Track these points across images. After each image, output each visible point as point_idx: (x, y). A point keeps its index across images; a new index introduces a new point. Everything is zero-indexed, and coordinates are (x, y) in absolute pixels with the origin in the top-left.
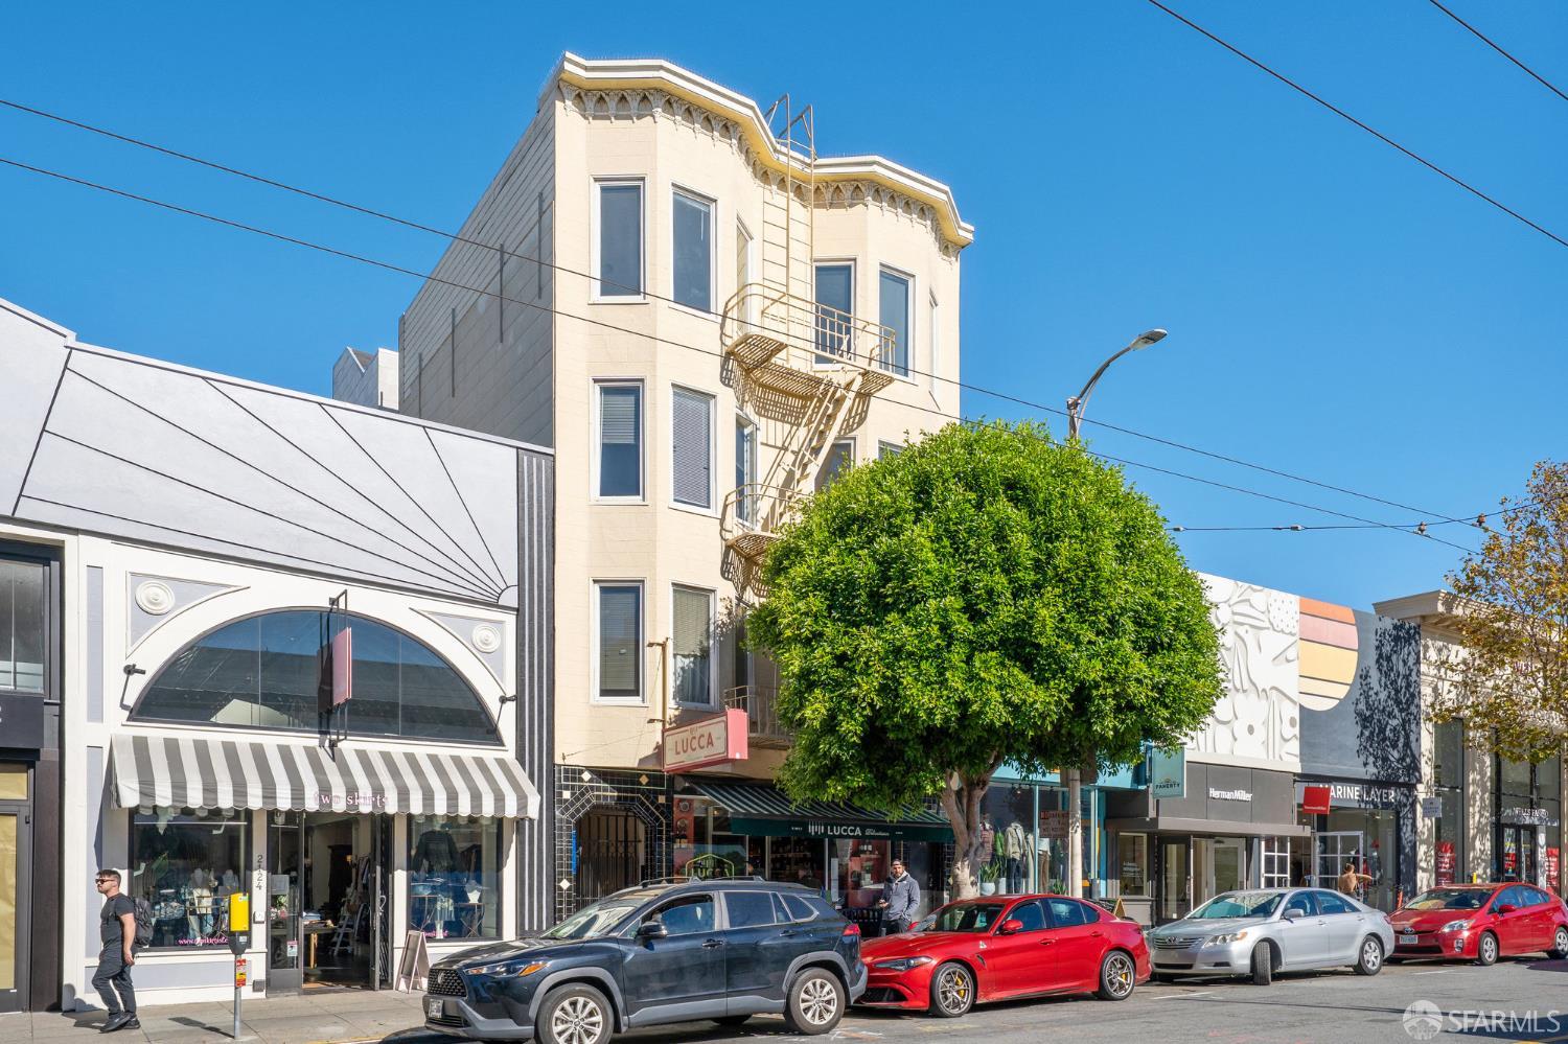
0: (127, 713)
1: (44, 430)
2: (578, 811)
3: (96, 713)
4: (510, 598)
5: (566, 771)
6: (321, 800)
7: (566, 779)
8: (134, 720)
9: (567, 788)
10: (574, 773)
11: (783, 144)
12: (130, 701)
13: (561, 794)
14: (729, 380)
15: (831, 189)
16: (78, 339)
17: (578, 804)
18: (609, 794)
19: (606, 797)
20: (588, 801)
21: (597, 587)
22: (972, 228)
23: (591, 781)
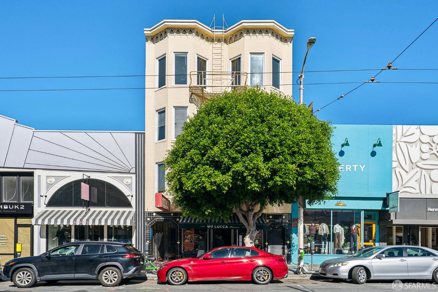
0: (46, 205)
1: (29, 149)
2: (152, 223)
3: (39, 206)
4: (133, 171)
5: (148, 213)
6: (74, 222)
7: (148, 215)
8: (47, 207)
9: (148, 217)
10: (150, 214)
11: (213, 29)
12: (46, 203)
13: (147, 219)
14: (192, 101)
15: (234, 36)
16: (35, 129)
17: (152, 222)
18: (161, 219)
19: (160, 220)
20: (155, 221)
21: (157, 165)
22: (293, 30)
23: (156, 215)
